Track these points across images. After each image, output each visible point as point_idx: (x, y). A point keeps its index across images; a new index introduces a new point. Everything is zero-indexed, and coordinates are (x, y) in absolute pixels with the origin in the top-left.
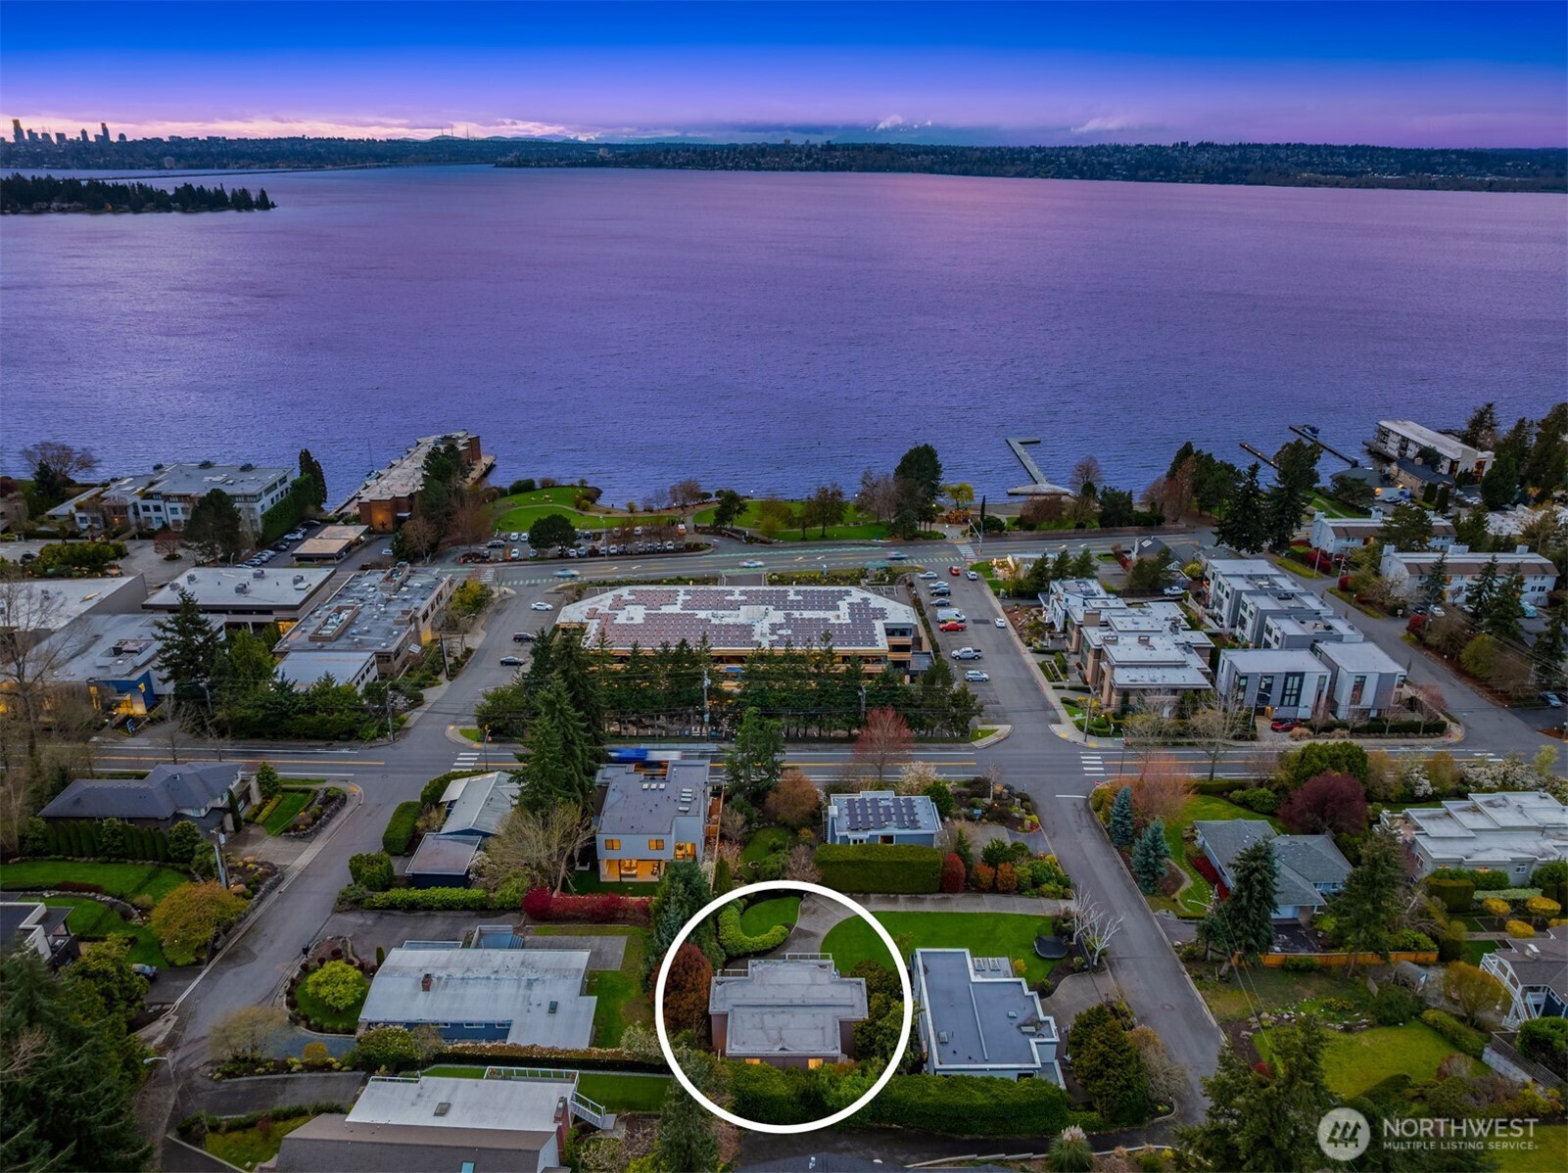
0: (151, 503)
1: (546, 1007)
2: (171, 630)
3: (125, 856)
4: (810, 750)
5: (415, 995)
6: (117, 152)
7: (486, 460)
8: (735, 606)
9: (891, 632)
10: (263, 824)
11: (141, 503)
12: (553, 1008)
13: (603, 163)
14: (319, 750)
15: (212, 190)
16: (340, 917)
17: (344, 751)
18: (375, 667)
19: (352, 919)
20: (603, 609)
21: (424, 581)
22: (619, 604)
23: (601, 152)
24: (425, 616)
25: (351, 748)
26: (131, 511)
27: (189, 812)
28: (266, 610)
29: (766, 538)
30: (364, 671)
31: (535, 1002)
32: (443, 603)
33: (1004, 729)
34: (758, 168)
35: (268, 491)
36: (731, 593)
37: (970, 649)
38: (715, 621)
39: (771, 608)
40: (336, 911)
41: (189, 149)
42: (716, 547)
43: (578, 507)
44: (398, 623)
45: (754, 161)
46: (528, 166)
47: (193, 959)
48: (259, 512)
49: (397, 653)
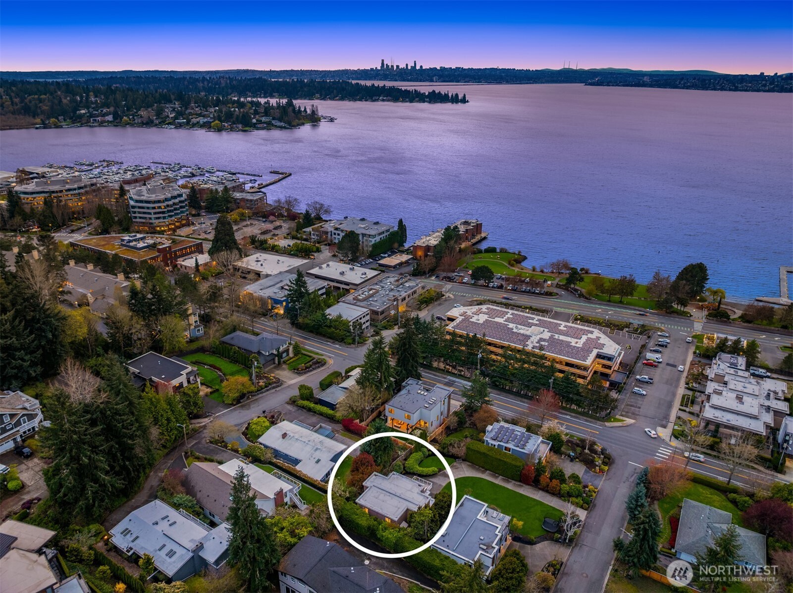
0: (337, 232)
1: (316, 460)
2: (293, 284)
3: (237, 362)
4: (521, 401)
5: (279, 439)
6: (417, 74)
7: (483, 235)
8: (530, 325)
9: (599, 356)
10: (288, 364)
11: (334, 231)
12: (318, 461)
13: (644, 85)
14: (329, 343)
15: (443, 94)
16: (286, 405)
17: (337, 346)
18: (369, 316)
19: (289, 407)
20: (469, 313)
21: (411, 284)
22: (477, 313)
23: (645, 79)
24: (404, 299)
25: (340, 345)
26: (329, 234)
27: (263, 352)
28: (347, 284)
29: (588, 296)
30: (362, 316)
31: (314, 456)
32: (415, 296)
33: (630, 421)
34: (736, 89)
35: (380, 234)
36: (533, 319)
37: (647, 377)
38: (515, 330)
39: (546, 330)
40: (288, 403)
41: (446, 73)
42: (561, 296)
43: (509, 264)
44: (389, 300)
45: (734, 86)
46: (602, 85)
47: (231, 402)
48: (373, 242)
49: (382, 312)
